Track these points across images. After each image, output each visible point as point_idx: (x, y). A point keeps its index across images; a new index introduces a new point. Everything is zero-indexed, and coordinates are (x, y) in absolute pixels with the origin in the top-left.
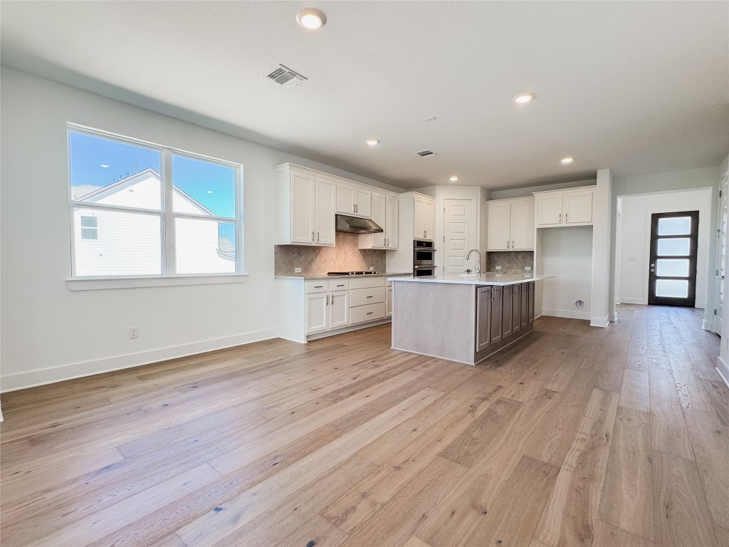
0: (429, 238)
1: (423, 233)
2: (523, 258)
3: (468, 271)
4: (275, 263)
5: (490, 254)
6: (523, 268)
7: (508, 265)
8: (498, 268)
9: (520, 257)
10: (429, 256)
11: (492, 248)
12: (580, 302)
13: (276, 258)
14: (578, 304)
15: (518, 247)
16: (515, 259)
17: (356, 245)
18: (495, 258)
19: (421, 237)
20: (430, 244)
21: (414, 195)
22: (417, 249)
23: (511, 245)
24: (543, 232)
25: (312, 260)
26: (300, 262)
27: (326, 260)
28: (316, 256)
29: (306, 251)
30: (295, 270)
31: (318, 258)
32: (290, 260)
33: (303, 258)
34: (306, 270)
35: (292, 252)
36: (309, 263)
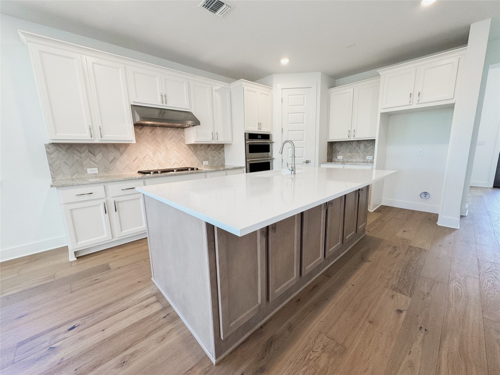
0: (264, 131)
1: (257, 125)
2: (366, 147)
3: (307, 162)
4: (50, 165)
5: (331, 144)
6: (364, 157)
7: (350, 154)
8: (340, 157)
9: (362, 146)
10: (266, 149)
11: (334, 138)
12: (426, 193)
13: (50, 159)
14: (423, 196)
15: (360, 136)
16: (357, 148)
17: (183, 140)
18: (337, 147)
19: (255, 130)
20: (266, 137)
21: (243, 83)
22: (247, 142)
23: (353, 133)
24: (388, 117)
25: (114, 159)
26: (94, 162)
27: (137, 158)
28: (121, 154)
29: (104, 149)
30: (86, 171)
31: (125, 156)
32: (77, 160)
33: (99, 157)
34: (107, 170)
35: (78, 151)
36: (111, 162)
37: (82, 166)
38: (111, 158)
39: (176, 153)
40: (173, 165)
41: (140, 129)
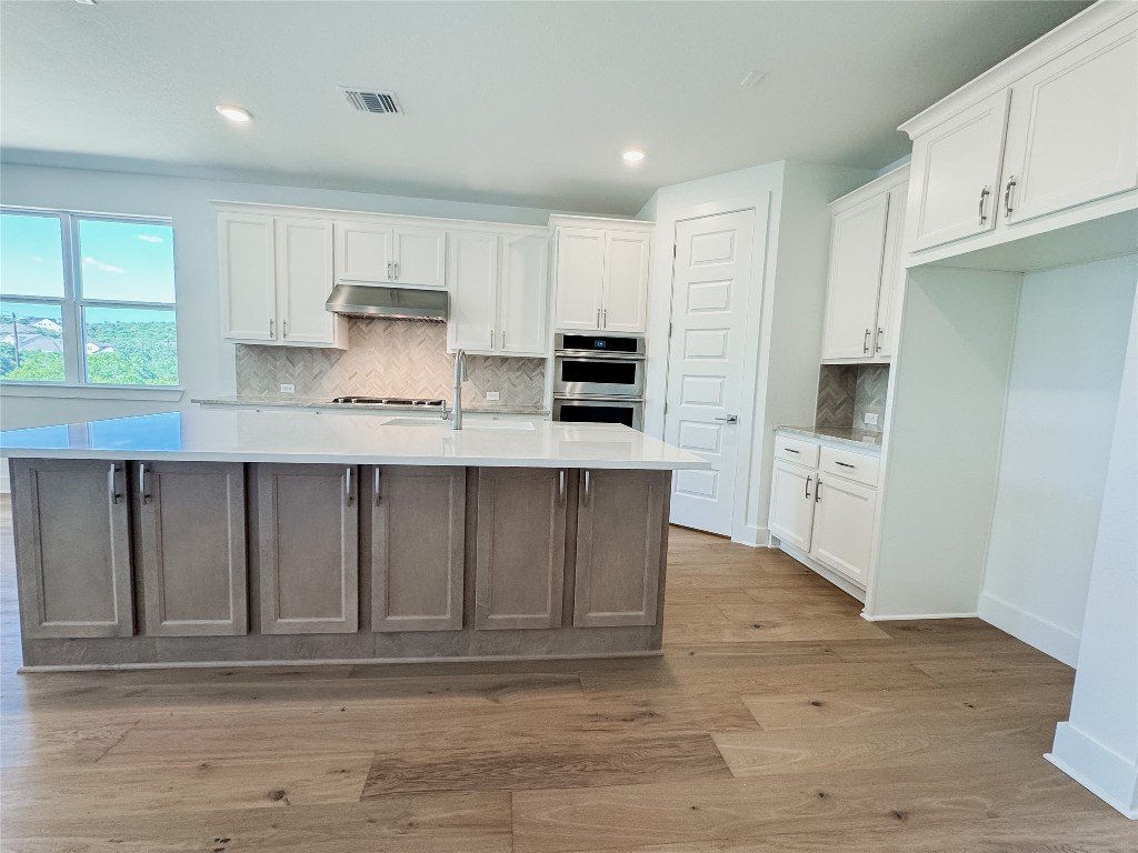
8: (870, 417)
10: (625, 374)
19: (585, 328)
25: (321, 372)
26: (291, 375)
27: (356, 374)
28: (332, 366)
29: (307, 356)
30: (279, 389)
31: (337, 369)
32: (270, 371)
33: (299, 367)
34: (307, 389)
35: (273, 357)
36: (315, 378)
37: (275, 379)
38: (316, 371)
39: (430, 372)
40: (420, 393)
41: (368, 325)
